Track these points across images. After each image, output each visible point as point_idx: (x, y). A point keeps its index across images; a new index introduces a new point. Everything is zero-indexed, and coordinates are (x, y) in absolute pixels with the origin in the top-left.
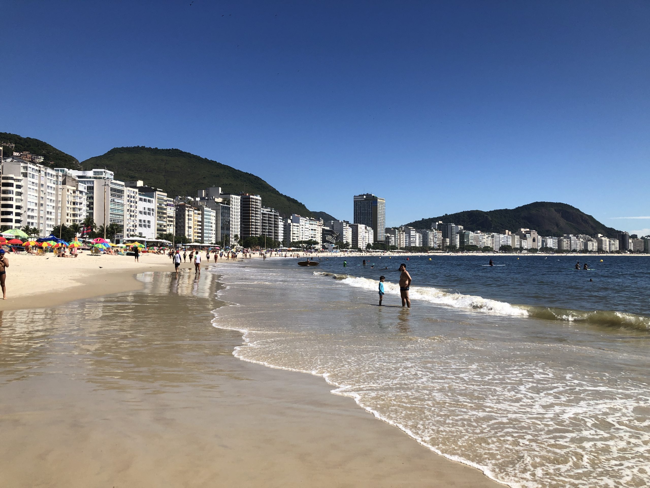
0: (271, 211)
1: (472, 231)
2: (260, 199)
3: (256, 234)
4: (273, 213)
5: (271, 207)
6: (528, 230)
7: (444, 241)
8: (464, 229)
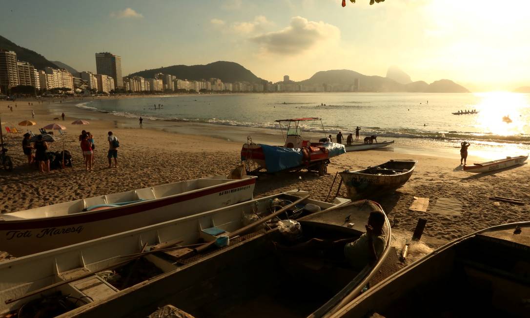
0: (26, 64)
1: (182, 80)
2: (15, 54)
3: (14, 83)
4: (28, 66)
5: (26, 61)
6: (215, 79)
7: (164, 86)
8: (177, 78)
